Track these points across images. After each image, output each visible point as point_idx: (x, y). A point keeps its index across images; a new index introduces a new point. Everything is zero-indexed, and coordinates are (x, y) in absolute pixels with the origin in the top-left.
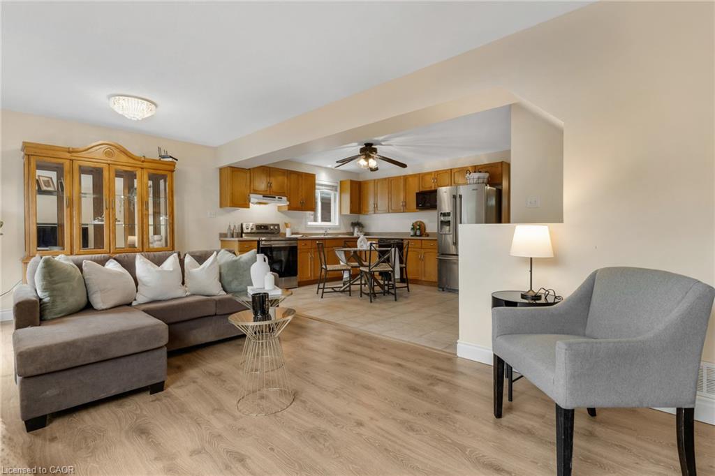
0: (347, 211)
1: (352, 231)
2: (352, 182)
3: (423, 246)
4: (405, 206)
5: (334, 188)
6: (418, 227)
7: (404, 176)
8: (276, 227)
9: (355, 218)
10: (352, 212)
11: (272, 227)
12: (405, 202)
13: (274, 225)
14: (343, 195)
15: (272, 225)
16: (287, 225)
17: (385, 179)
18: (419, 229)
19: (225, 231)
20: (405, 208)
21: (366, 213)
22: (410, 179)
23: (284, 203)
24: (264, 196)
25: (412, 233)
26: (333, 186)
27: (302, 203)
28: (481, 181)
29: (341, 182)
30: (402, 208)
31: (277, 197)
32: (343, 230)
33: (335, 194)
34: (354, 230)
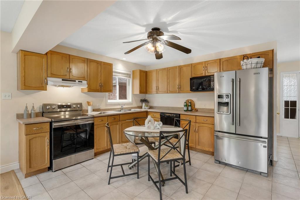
0: (137, 92)
1: (141, 105)
2: (141, 71)
3: (197, 121)
4: (180, 88)
5: (128, 75)
6: (190, 104)
7: (179, 66)
8: (78, 106)
9: (143, 96)
10: (141, 92)
11: (74, 106)
12: (180, 85)
13: (77, 104)
14: (135, 81)
15: (75, 104)
16: (89, 103)
17: (164, 69)
18: (191, 106)
19: (22, 111)
20: (180, 90)
21: (151, 93)
22: (184, 68)
23: (84, 85)
24: (63, 80)
25: (185, 109)
26: (128, 74)
27: (101, 86)
28: (259, 65)
29: (133, 71)
30: (178, 90)
31: (77, 81)
32: (135, 105)
33: (129, 80)
34: (142, 105)
